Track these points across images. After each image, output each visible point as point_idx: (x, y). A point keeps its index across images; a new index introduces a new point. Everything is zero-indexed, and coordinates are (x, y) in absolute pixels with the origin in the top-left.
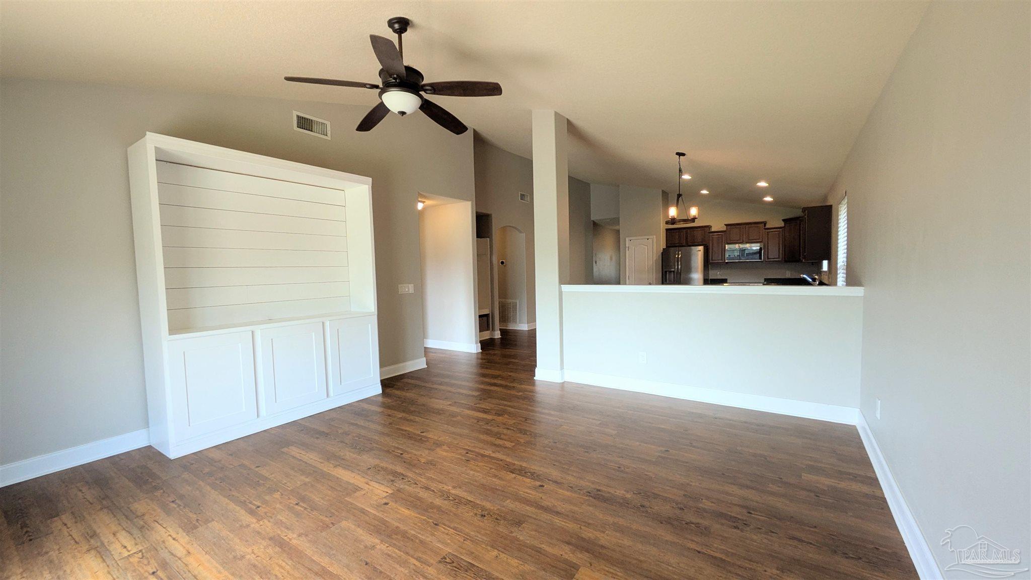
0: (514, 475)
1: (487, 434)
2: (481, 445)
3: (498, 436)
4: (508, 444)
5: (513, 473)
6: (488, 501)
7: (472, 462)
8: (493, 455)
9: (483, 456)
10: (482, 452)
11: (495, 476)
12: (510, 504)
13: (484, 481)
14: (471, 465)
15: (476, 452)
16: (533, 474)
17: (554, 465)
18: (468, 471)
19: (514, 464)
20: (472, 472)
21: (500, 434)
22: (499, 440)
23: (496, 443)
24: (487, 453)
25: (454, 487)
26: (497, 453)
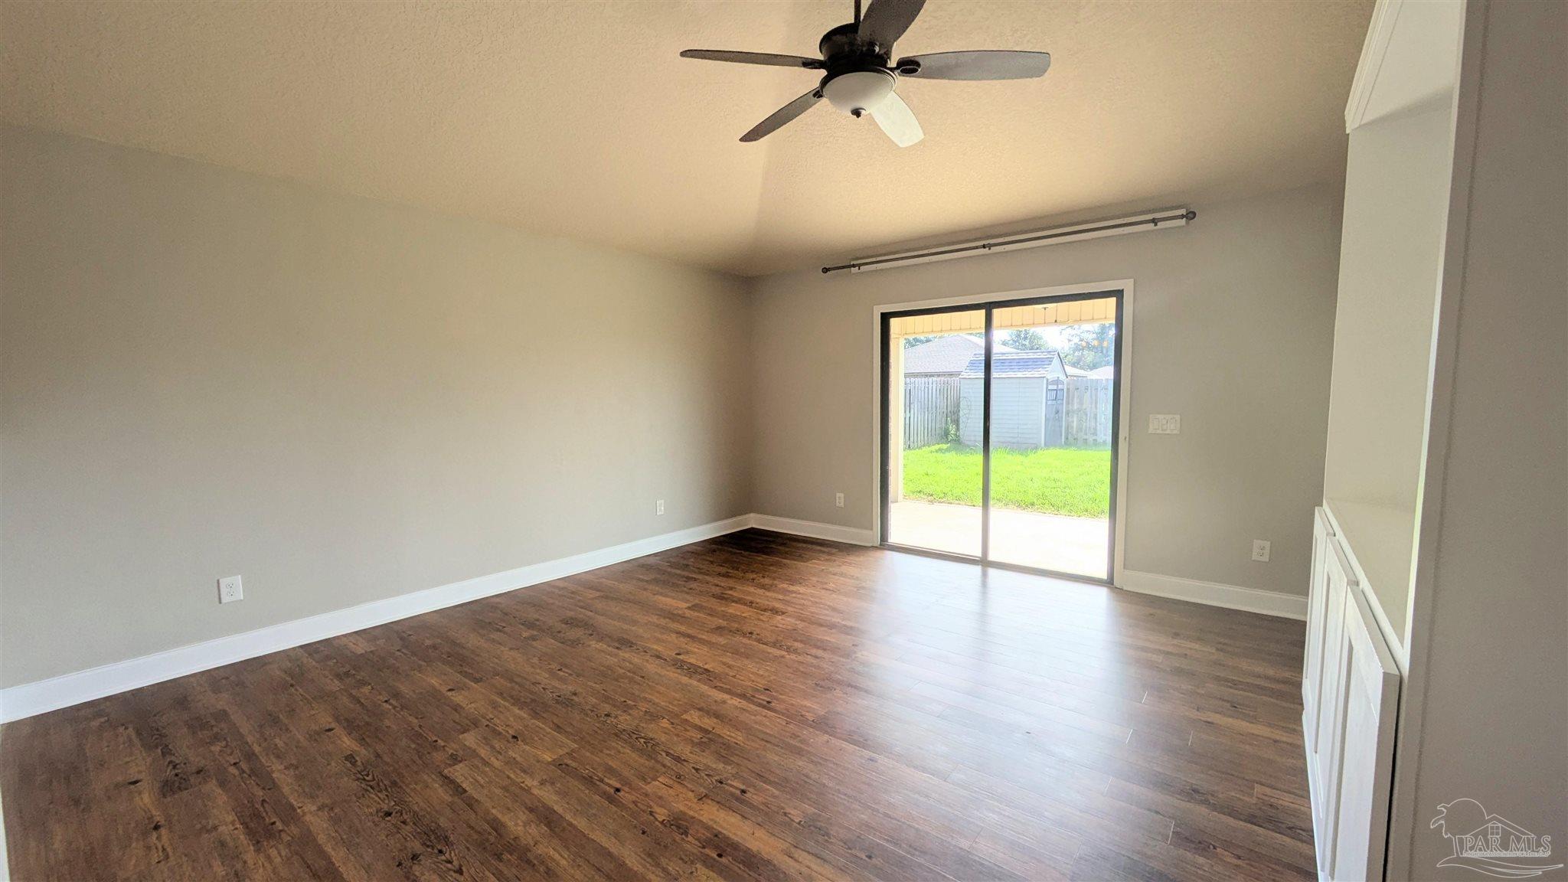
0: (706, 667)
1: (727, 746)
2: (743, 717)
3: (708, 740)
4: (694, 717)
5: (706, 670)
6: (744, 644)
7: (760, 686)
8: (726, 697)
9: (743, 696)
10: (744, 704)
11: (729, 667)
12: (722, 641)
13: (746, 662)
14: (763, 682)
15: (754, 703)
16: (681, 667)
17: (643, 677)
18: (766, 674)
19: (699, 681)
20: (761, 672)
21: (700, 744)
22: (706, 727)
23: (715, 720)
24: (736, 702)
25: (783, 657)
26: (718, 699)
